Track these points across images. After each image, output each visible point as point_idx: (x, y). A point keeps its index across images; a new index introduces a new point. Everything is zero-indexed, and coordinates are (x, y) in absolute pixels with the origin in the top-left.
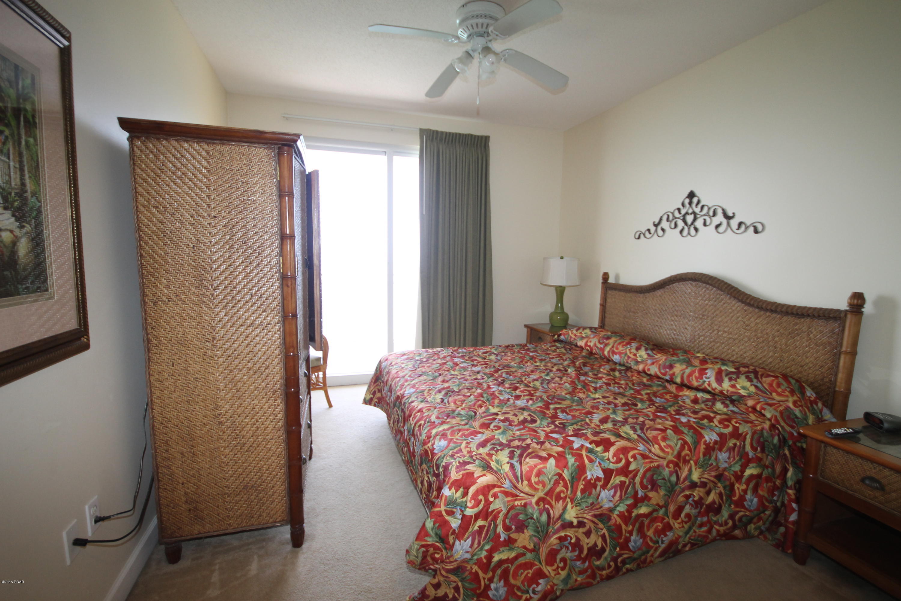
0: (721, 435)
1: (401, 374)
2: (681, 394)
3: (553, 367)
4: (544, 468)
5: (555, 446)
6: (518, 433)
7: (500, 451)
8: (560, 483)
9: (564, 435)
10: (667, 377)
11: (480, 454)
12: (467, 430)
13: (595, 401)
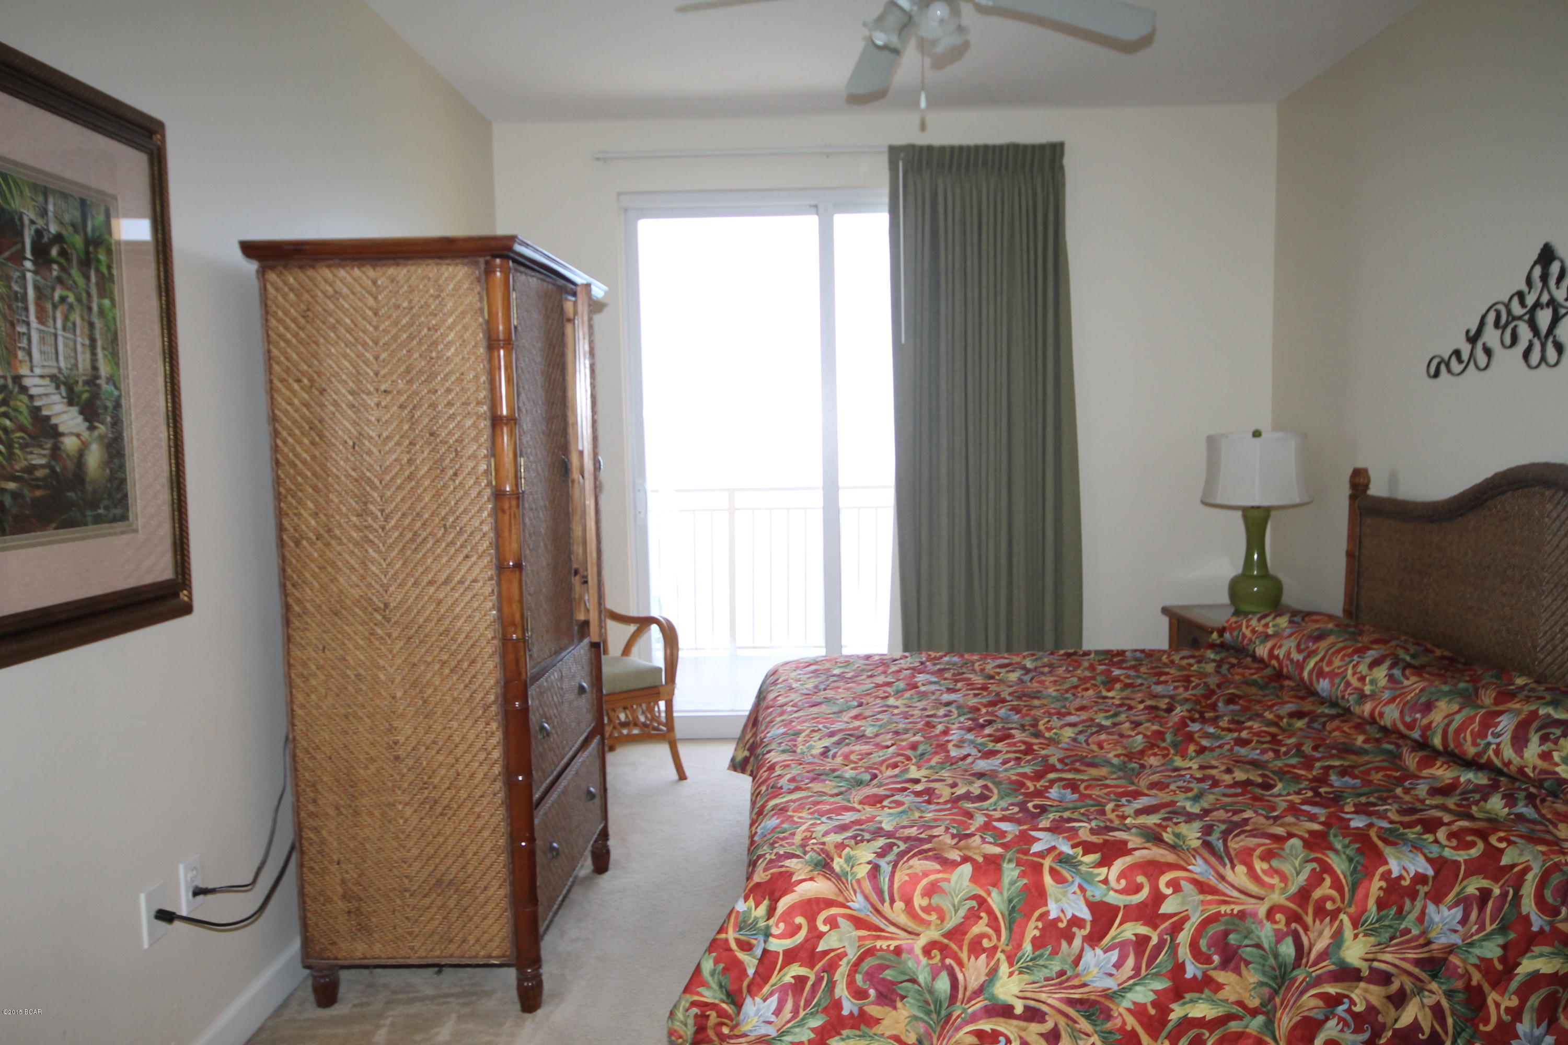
0: (1439, 864)
1: (782, 700)
2: (1425, 773)
3: (1142, 702)
4: (944, 880)
5: (990, 843)
6: (930, 815)
7: (865, 843)
8: (981, 918)
9: (1025, 827)
10: (1416, 734)
11: (824, 844)
12: (833, 803)
13: (1176, 774)
